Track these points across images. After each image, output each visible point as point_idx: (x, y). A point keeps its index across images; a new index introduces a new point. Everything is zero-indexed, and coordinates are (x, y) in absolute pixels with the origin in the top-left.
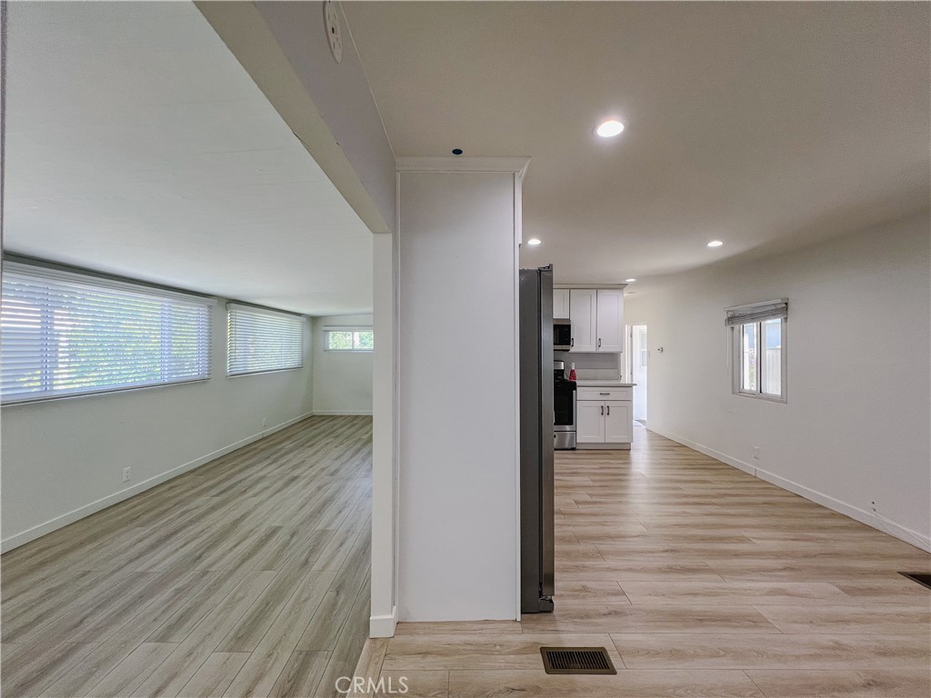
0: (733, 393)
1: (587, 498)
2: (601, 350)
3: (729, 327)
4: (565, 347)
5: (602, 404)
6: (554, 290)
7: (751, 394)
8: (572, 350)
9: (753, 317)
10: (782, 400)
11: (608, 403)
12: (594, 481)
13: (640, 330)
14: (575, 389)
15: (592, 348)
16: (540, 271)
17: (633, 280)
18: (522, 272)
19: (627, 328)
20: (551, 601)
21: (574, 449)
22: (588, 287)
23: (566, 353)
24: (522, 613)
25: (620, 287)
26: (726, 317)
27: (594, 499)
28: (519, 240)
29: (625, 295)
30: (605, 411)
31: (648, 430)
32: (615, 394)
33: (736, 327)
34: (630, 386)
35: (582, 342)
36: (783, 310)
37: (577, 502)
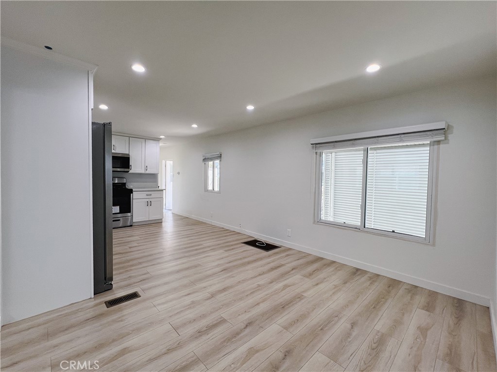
0: (205, 191)
1: (137, 245)
2: (147, 172)
3: (204, 163)
4: (126, 170)
5: (148, 200)
6: (112, 136)
7: (211, 191)
8: (131, 172)
9: (212, 159)
10: (219, 192)
11: (150, 200)
12: (140, 238)
13: (170, 163)
14: (132, 193)
15: (143, 171)
16: (104, 125)
17: (164, 137)
18: (93, 123)
19: (164, 162)
20: (111, 284)
21: (131, 226)
22: (139, 137)
23: (127, 173)
24: (94, 294)
25: (157, 140)
26: (202, 159)
27: (139, 245)
28: (92, 106)
29: (160, 145)
30: (149, 204)
31: (173, 213)
32: (154, 195)
33: (206, 163)
34: (162, 190)
35: (136, 167)
36: (220, 157)
37: (130, 248)
